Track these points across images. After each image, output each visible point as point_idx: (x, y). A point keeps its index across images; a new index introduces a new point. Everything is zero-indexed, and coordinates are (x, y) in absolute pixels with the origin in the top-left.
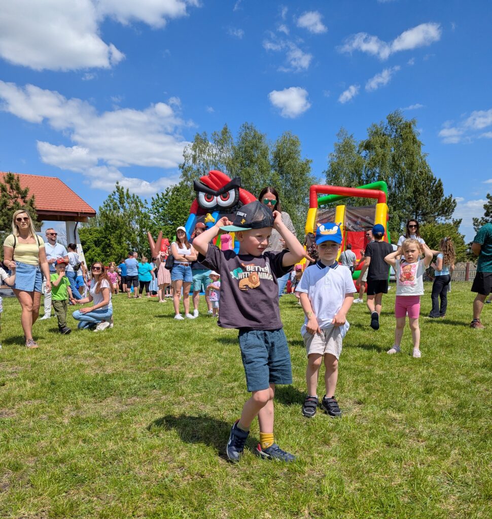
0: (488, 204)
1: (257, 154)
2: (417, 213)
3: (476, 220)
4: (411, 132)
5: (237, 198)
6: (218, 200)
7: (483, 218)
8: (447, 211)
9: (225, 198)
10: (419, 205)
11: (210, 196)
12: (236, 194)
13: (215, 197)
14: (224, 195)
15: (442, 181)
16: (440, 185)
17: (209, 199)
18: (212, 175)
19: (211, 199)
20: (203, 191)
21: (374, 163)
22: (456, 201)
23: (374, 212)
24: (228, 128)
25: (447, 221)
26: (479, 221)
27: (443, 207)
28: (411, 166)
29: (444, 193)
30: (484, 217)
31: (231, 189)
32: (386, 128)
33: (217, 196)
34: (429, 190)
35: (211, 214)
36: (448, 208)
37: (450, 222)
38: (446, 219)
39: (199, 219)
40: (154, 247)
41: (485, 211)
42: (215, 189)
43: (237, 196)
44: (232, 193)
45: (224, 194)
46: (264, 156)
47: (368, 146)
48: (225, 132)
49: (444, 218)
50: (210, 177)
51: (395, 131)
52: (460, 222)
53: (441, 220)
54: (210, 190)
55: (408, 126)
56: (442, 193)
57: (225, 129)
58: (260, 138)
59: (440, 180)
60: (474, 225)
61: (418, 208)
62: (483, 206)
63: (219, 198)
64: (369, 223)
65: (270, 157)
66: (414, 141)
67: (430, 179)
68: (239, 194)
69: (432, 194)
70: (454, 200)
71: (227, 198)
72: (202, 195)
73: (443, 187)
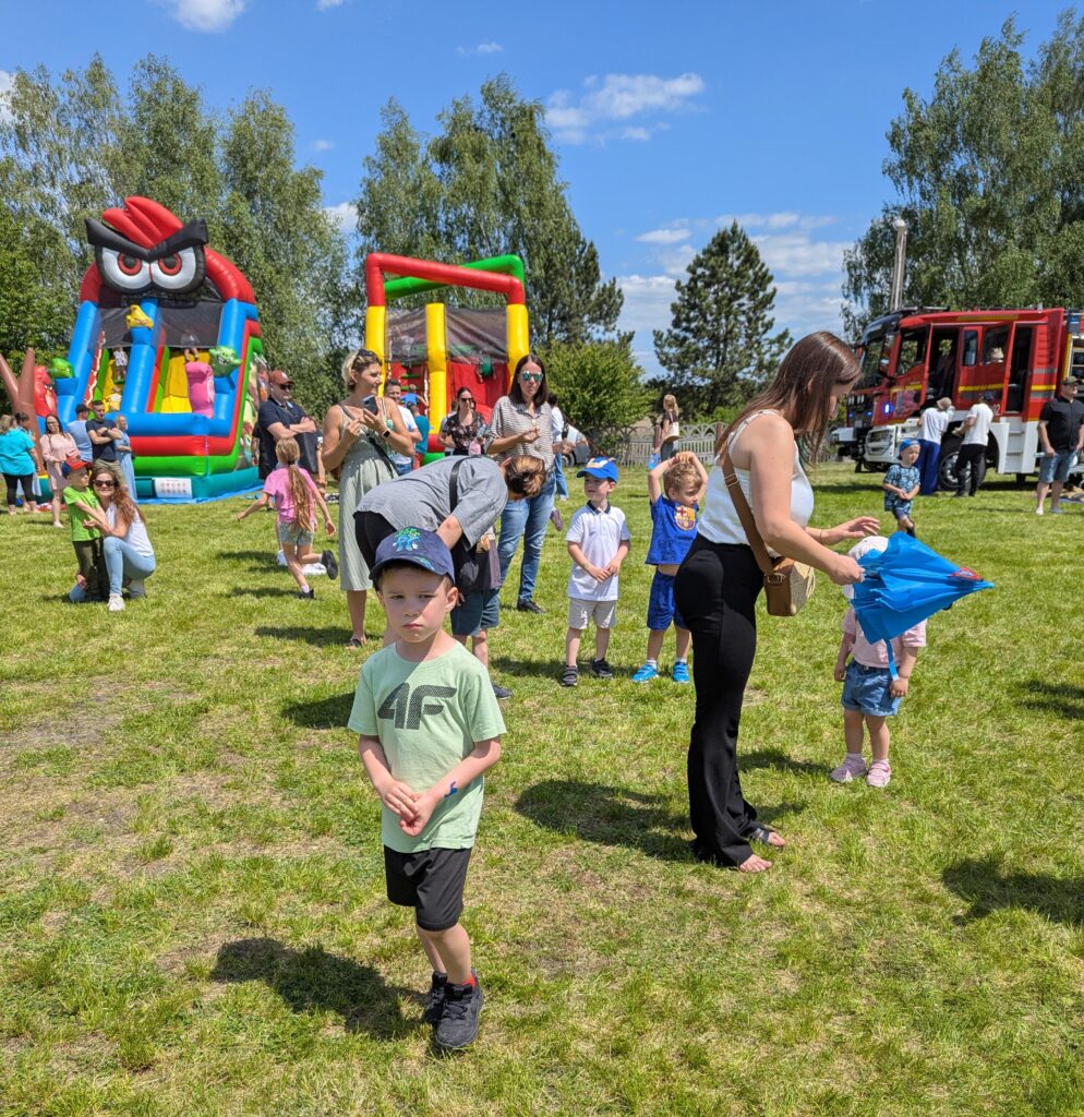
0: (678, 302)
1: (184, 143)
2: (551, 313)
3: (658, 335)
4: (532, 128)
5: (202, 271)
6: (153, 271)
7: (670, 332)
8: (607, 315)
9: (172, 267)
10: (556, 299)
11: (130, 260)
12: (197, 261)
13: (146, 265)
14: (168, 260)
15: (596, 247)
16: (593, 256)
17: (129, 268)
18: (134, 208)
19: (135, 269)
20: (113, 246)
21: (462, 192)
22: (623, 292)
23: (504, 324)
24: (104, 64)
25: (608, 334)
26: (665, 337)
27: (599, 305)
28: (538, 206)
29: (602, 274)
30: (671, 328)
31: (184, 246)
32: (481, 114)
33: (150, 261)
34: (571, 264)
35: (139, 304)
36: (607, 307)
37: (613, 336)
38: (607, 330)
39: (107, 316)
40: (16, 388)
41: (674, 317)
42: (142, 244)
43: (202, 265)
44: (188, 257)
45: (168, 257)
46: (206, 149)
47: (444, 153)
48: (97, 75)
49: (602, 328)
50: (129, 211)
51: (499, 122)
52: (630, 338)
53: (597, 332)
54: (130, 244)
55: (527, 114)
56: (597, 275)
57: (98, 65)
58: (191, 101)
59: (591, 245)
60: (656, 345)
61: (553, 305)
62: (669, 307)
63: (155, 268)
64: (497, 347)
65: (219, 152)
66: (542, 153)
67: (575, 239)
68: (205, 262)
69: (578, 274)
70: (620, 291)
71: (175, 269)
72: (110, 258)
73: (600, 261)
